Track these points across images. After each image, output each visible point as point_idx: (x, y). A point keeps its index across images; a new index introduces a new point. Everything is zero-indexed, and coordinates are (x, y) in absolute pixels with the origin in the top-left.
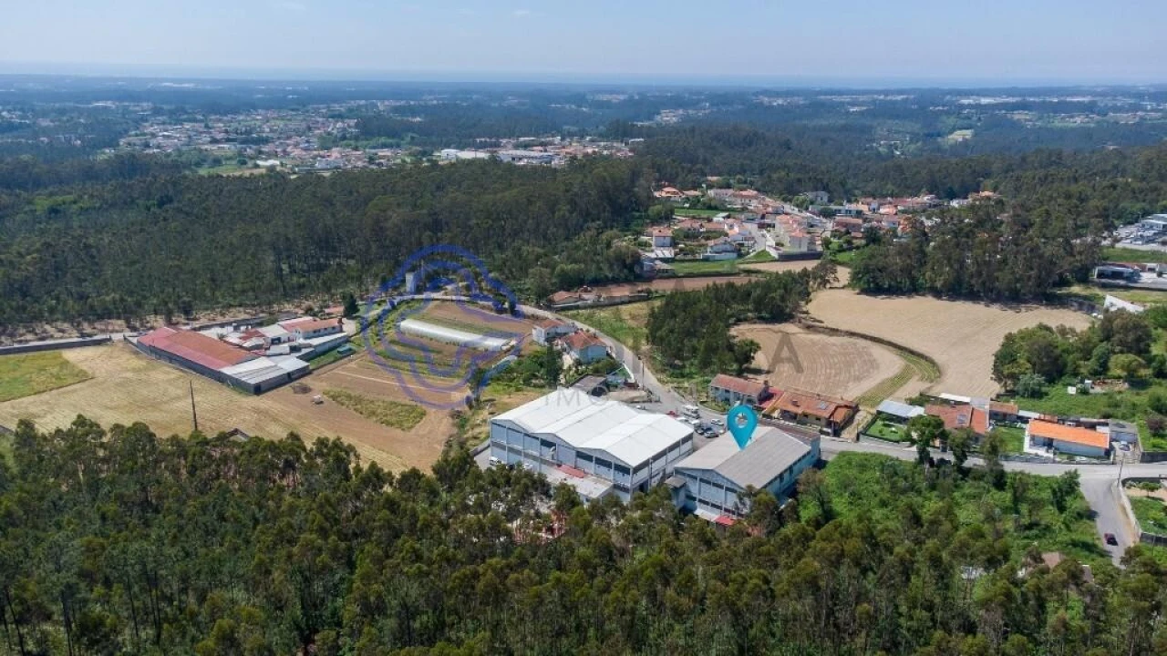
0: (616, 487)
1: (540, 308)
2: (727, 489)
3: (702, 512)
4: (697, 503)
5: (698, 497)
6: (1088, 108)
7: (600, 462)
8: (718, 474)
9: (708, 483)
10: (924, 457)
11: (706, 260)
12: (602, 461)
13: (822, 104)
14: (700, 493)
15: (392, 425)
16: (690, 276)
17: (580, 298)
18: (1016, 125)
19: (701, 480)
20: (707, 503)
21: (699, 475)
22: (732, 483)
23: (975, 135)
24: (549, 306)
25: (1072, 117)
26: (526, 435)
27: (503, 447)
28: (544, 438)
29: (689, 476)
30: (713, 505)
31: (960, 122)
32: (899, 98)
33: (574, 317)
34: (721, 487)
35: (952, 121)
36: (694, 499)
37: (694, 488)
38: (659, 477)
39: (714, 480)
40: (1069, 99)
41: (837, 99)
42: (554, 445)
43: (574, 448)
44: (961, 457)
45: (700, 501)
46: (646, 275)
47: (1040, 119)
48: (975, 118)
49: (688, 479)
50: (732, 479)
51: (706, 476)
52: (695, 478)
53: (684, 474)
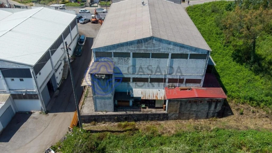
0: (15, 97)
2: (174, 56)
4: (131, 84)
5: (132, 76)
8: (160, 40)
9: (145, 55)
19: (136, 55)
20: (145, 80)
21: (131, 50)
22: (182, 46)
29: (117, 55)
30: (153, 80)
34: (165, 56)
36: (127, 80)
38: (62, 67)
39: (151, 49)
45: (136, 80)
49: (115, 59)
50: (179, 41)
51: (143, 49)
52: (127, 55)
53: (109, 55)
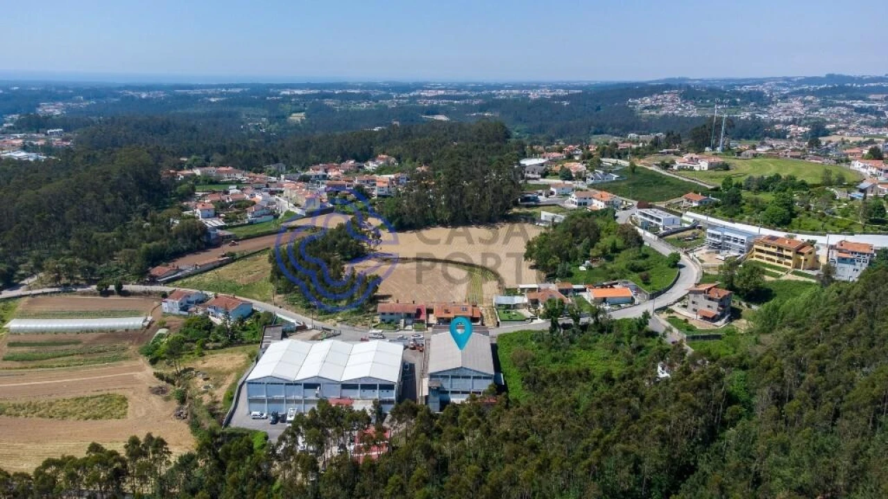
0: (377, 403)
1: (144, 284)
2: (474, 378)
3: (456, 400)
4: (450, 395)
5: (450, 390)
6: (366, 97)
7: (364, 387)
8: (466, 369)
9: (458, 377)
10: (555, 325)
11: (251, 223)
12: (367, 386)
13: (187, 97)
14: (451, 387)
15: (100, 417)
16: (248, 237)
17: (179, 270)
18: (329, 109)
19: (452, 377)
20: (457, 392)
21: (450, 374)
22: (478, 372)
23: (308, 116)
24: (153, 281)
25: (359, 103)
26: (289, 384)
27: (262, 401)
28: (306, 382)
29: (442, 376)
30: (464, 393)
31: (294, 108)
32: (238, 90)
33: (184, 285)
34: (469, 377)
35: (288, 107)
36: (447, 392)
37: (447, 385)
39: (461, 374)
40: (348, 91)
41: (192, 92)
42: (319, 385)
43: (338, 383)
44: (577, 319)
45: (453, 392)
46: (214, 243)
47: (342, 104)
48: (302, 105)
49: (441, 379)
50: (477, 369)
51: (457, 373)
52: (447, 377)
53: (437, 377)
